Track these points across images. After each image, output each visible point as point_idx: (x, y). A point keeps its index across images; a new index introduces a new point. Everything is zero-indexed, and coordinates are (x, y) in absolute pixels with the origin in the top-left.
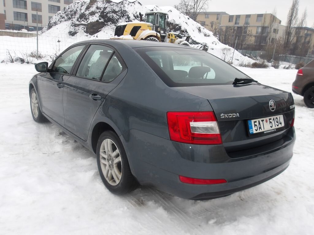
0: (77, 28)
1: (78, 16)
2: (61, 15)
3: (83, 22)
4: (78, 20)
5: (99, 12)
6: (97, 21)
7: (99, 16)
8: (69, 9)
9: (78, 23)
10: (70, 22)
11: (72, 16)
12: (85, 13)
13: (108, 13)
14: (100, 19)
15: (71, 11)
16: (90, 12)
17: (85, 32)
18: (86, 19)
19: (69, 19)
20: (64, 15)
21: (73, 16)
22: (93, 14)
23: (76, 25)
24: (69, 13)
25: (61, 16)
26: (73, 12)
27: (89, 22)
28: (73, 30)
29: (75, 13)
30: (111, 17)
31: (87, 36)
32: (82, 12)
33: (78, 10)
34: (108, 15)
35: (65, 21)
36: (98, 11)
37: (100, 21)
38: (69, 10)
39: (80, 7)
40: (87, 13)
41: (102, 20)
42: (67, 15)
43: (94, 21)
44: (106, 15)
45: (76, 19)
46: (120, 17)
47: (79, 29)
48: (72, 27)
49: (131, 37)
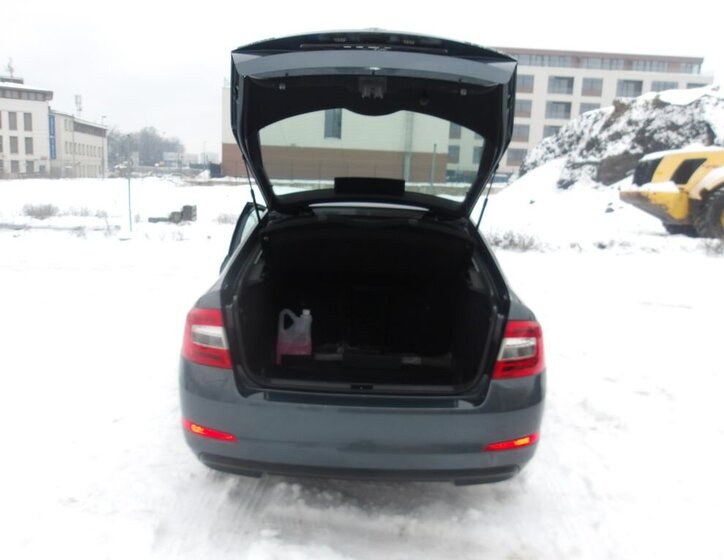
0: (577, 172)
1: (582, 144)
2: (548, 146)
3: (592, 158)
4: (581, 154)
5: (633, 131)
6: (626, 153)
7: (633, 141)
8: (566, 131)
9: (580, 160)
10: (564, 160)
11: (571, 145)
12: (599, 137)
13: (655, 132)
14: (633, 148)
15: (570, 137)
16: (611, 133)
17: (593, 179)
18: (599, 150)
19: (565, 152)
20: (555, 146)
21: (573, 147)
22: (617, 136)
23: (575, 166)
24: (566, 139)
25: (548, 149)
26: (574, 138)
27: (605, 157)
28: (567, 177)
29: (579, 139)
30: (662, 141)
31: (597, 188)
32: (593, 135)
33: (586, 131)
34: (656, 136)
35: (555, 157)
36: (630, 129)
37: (633, 152)
38: (567, 134)
39: (590, 125)
40: (604, 135)
41: (639, 150)
42: (561, 145)
43: (616, 153)
44: (651, 138)
45: (578, 151)
46: (688, 138)
47: (580, 175)
48: (567, 171)
49: (672, 188)
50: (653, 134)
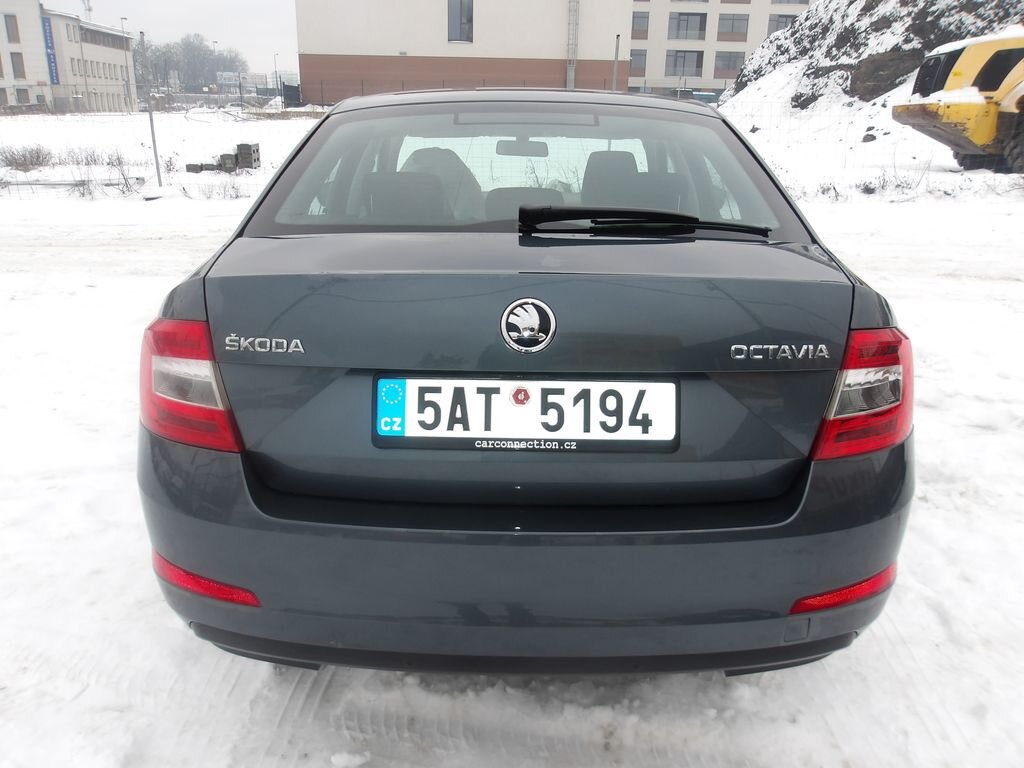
0: (821, 81)
1: (831, 39)
2: (779, 43)
3: (844, 60)
4: (828, 54)
5: (909, 14)
6: (896, 49)
7: (907, 30)
8: (807, 19)
9: (827, 63)
10: (804, 62)
11: (811, 42)
12: (857, 25)
13: (942, 14)
14: (907, 41)
15: (811, 28)
16: (875, 18)
17: (845, 92)
18: (857, 47)
19: (804, 52)
20: (789, 43)
21: (817, 43)
22: (883, 24)
23: (818, 72)
24: (807, 32)
25: (779, 47)
26: (818, 29)
27: (864, 56)
28: (807, 91)
29: (826, 30)
30: (952, 27)
31: (850, 104)
32: (847, 23)
33: (837, 18)
34: (943, 22)
35: (790, 60)
36: (904, 11)
37: (906, 47)
38: (808, 23)
39: (843, 8)
40: (866, 22)
41: (916, 44)
42: (797, 42)
43: (881, 50)
44: (935, 24)
45: (824, 49)
46: (991, 21)
47: (826, 85)
48: (805, 80)
49: (974, 97)
50: (938, 18)
